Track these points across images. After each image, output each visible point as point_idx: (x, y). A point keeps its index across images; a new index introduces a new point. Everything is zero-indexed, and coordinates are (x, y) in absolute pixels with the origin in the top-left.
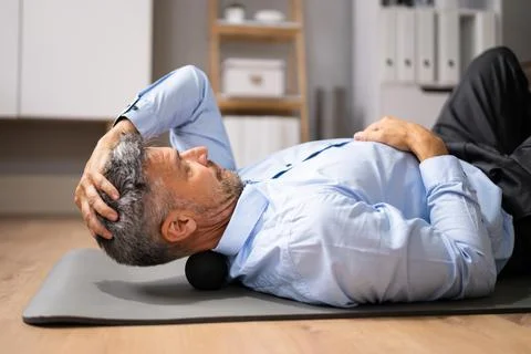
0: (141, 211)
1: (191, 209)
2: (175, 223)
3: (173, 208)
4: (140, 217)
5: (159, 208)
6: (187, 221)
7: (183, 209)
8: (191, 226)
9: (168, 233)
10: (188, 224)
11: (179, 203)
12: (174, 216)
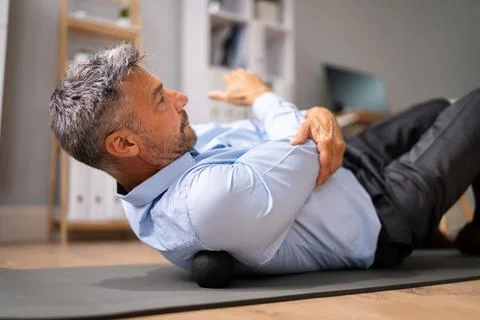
0: (101, 113)
1: (142, 138)
2: (121, 140)
3: (128, 127)
4: (97, 117)
5: (116, 119)
6: (132, 144)
7: (136, 133)
8: (133, 151)
9: (111, 145)
10: (131, 148)
11: (135, 125)
12: (124, 134)
